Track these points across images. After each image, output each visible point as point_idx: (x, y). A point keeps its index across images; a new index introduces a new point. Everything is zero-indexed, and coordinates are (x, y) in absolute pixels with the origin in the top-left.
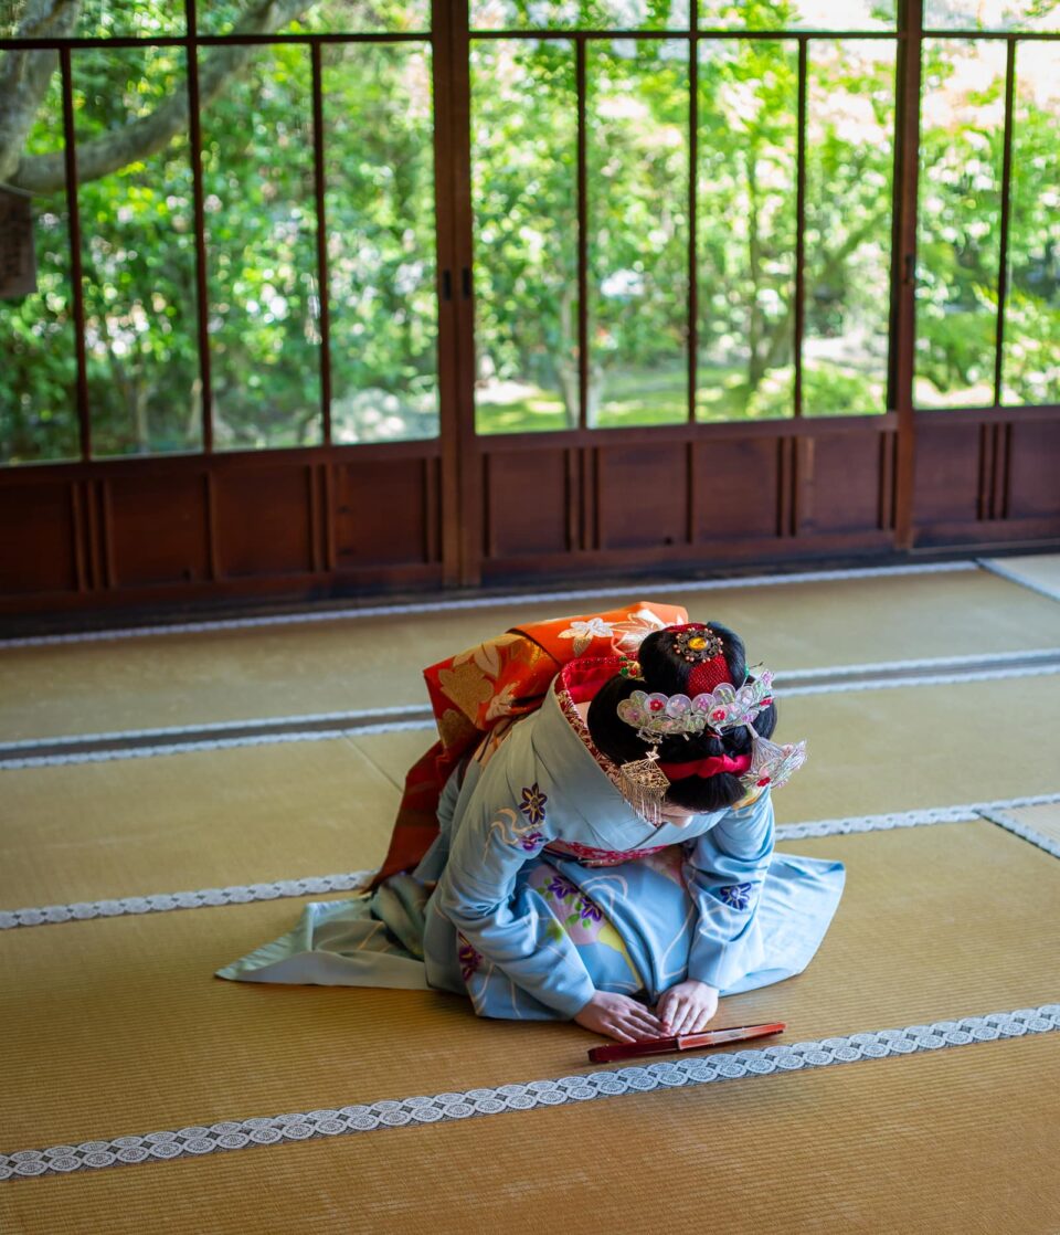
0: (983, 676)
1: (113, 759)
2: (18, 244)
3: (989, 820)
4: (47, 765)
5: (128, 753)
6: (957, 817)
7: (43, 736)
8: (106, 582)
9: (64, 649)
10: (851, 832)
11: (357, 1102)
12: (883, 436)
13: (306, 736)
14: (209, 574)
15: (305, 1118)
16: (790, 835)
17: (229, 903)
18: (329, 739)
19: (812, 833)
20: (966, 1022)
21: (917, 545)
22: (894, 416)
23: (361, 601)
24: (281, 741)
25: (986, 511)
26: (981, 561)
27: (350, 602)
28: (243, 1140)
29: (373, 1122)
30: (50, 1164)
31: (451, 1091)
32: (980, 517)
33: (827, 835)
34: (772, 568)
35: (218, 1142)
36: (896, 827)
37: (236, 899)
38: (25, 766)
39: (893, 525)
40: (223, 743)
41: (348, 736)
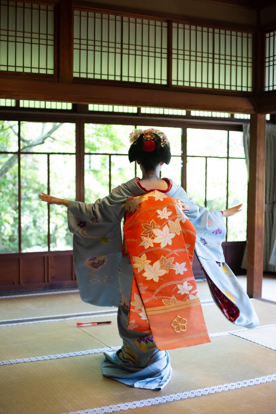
1: (7, 326)
3: (233, 335)
5: (10, 325)
6: (225, 335)
11: (104, 406)
13: (55, 320)
14: (19, 283)
15: (93, 410)
18: (61, 321)
24: (49, 321)
40: (34, 322)
41: (65, 320)
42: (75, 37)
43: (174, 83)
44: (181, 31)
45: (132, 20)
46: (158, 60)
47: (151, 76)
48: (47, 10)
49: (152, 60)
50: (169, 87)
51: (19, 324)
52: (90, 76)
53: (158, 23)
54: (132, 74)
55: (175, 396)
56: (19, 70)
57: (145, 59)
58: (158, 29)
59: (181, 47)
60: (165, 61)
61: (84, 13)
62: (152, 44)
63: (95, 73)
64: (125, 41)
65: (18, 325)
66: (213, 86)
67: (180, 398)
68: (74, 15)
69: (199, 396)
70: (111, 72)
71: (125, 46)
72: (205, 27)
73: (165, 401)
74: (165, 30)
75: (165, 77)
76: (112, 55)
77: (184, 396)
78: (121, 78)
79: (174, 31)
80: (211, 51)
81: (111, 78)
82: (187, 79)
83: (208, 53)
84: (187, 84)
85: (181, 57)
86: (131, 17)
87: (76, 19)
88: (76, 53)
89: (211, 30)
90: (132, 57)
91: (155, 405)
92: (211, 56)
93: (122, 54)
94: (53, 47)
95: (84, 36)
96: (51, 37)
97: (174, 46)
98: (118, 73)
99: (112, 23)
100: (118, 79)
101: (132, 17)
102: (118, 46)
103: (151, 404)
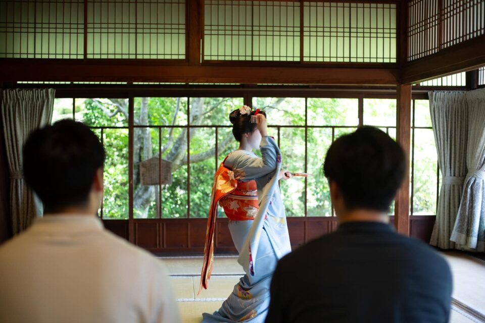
8: (163, 246)
42: (206, 24)
43: (306, 59)
44: (313, 9)
45: (263, 3)
46: (290, 39)
47: (283, 54)
48: (179, 3)
49: (283, 39)
50: (301, 64)
52: (221, 58)
53: (290, 3)
54: (263, 53)
56: (154, 57)
57: (276, 38)
58: (290, 9)
59: (313, 24)
60: (298, 40)
61: (214, 2)
62: (283, 24)
63: (226, 55)
64: (256, 23)
66: (350, 60)
68: (204, 4)
70: (242, 53)
71: (255, 28)
72: (340, 2)
74: (297, 10)
75: (298, 53)
76: (242, 38)
78: (252, 58)
79: (306, 10)
80: (347, 25)
81: (242, 58)
82: (320, 54)
83: (344, 28)
84: (320, 60)
85: (313, 34)
87: (207, 8)
88: (207, 38)
89: (347, 5)
90: (263, 38)
92: (347, 30)
93: (252, 35)
94: (184, 35)
95: (214, 22)
96: (182, 26)
97: (306, 24)
98: (249, 53)
99: (242, 8)
100: (249, 59)
102: (249, 28)
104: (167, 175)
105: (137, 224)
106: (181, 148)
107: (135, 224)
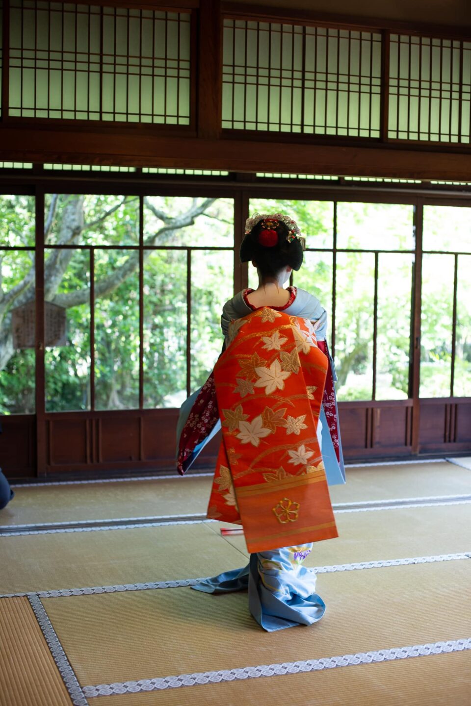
0: (458, 503)
1: (110, 529)
2: (59, 326)
4: (83, 531)
5: (116, 527)
6: (459, 558)
7: (80, 520)
8: (98, 461)
9: (82, 486)
10: (418, 563)
12: (407, 408)
13: (188, 522)
14: (140, 459)
16: (393, 564)
17: (169, 587)
18: (197, 524)
19: (402, 563)
20: (461, 641)
21: (420, 452)
22: (412, 400)
23: (200, 471)
24: (178, 524)
25: (447, 439)
26: (447, 459)
27: (196, 471)
28: (193, 682)
29: (246, 676)
30: (114, 690)
31: (275, 663)
32: (445, 441)
33: (408, 564)
34: (364, 461)
35: (183, 682)
36: (435, 561)
37: (171, 586)
38: (74, 531)
39: (411, 444)
40: (154, 524)
41: (204, 523)
42: (225, 62)
43: (392, 135)
44: (404, 48)
45: (321, 31)
46: (365, 98)
47: (353, 123)
48: (179, 21)
49: (354, 97)
50: (383, 143)
51: (129, 526)
52: (251, 127)
53: (366, 35)
54: (320, 121)
55: (352, 658)
56: (133, 119)
57: (343, 96)
58: (366, 45)
59: (404, 74)
60: (376, 100)
61: (240, 23)
62: (355, 70)
63: (259, 121)
64: (309, 67)
65: (127, 528)
66: (460, 139)
67: (359, 662)
68: (223, 27)
69: (390, 660)
70: (286, 119)
71: (308, 76)
72: (447, 39)
73: (335, 666)
74: (377, 47)
75: (376, 124)
76: (286, 92)
77: (366, 659)
78: (302, 129)
79: (393, 48)
80: (456, 79)
81: (286, 129)
82: (414, 127)
83: (451, 84)
84: (413, 137)
85: (404, 91)
86: (319, 27)
87: (227, 33)
88: (226, 89)
89: (456, 44)
90: (320, 94)
91: (316, 670)
92: (456, 88)
93: (303, 88)
94: (188, 81)
95: (239, 61)
96: (185, 65)
97: (393, 73)
98: (297, 120)
99: (287, 37)
100: (297, 130)
101: (322, 26)
102: (298, 75)
103: (311, 669)
104: (59, 331)
105: (51, 424)
106: (51, 282)
107: (48, 423)
